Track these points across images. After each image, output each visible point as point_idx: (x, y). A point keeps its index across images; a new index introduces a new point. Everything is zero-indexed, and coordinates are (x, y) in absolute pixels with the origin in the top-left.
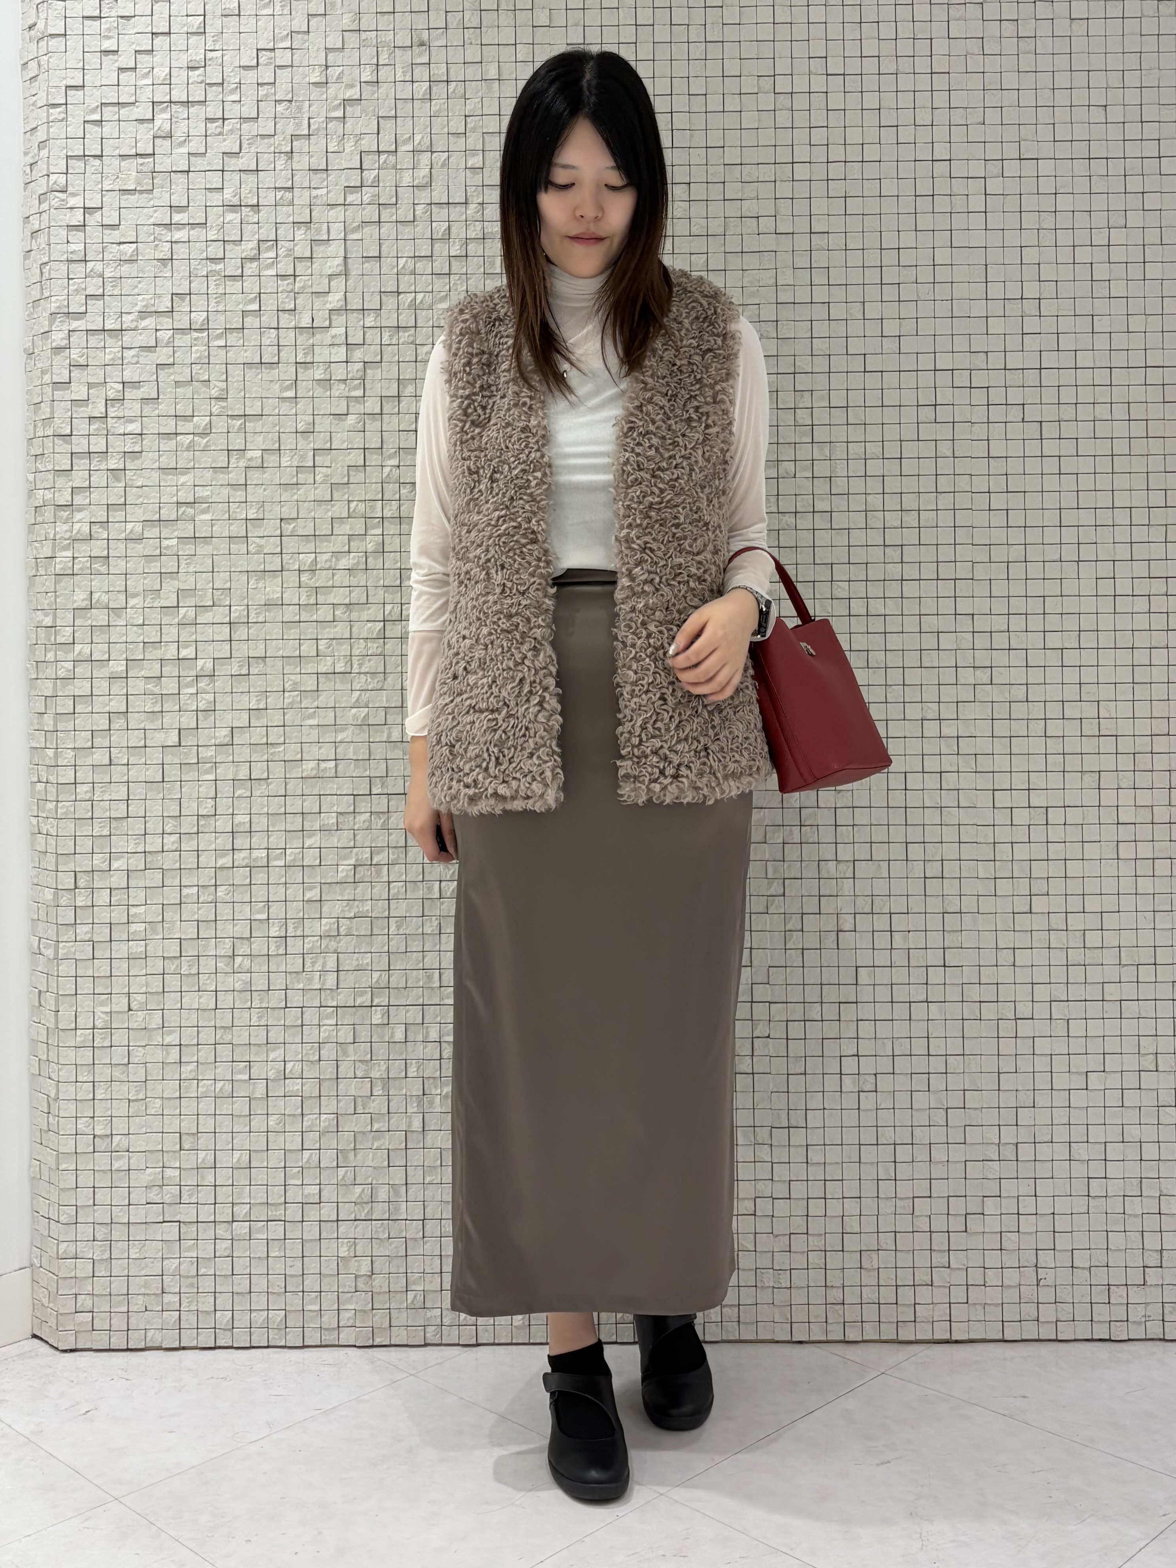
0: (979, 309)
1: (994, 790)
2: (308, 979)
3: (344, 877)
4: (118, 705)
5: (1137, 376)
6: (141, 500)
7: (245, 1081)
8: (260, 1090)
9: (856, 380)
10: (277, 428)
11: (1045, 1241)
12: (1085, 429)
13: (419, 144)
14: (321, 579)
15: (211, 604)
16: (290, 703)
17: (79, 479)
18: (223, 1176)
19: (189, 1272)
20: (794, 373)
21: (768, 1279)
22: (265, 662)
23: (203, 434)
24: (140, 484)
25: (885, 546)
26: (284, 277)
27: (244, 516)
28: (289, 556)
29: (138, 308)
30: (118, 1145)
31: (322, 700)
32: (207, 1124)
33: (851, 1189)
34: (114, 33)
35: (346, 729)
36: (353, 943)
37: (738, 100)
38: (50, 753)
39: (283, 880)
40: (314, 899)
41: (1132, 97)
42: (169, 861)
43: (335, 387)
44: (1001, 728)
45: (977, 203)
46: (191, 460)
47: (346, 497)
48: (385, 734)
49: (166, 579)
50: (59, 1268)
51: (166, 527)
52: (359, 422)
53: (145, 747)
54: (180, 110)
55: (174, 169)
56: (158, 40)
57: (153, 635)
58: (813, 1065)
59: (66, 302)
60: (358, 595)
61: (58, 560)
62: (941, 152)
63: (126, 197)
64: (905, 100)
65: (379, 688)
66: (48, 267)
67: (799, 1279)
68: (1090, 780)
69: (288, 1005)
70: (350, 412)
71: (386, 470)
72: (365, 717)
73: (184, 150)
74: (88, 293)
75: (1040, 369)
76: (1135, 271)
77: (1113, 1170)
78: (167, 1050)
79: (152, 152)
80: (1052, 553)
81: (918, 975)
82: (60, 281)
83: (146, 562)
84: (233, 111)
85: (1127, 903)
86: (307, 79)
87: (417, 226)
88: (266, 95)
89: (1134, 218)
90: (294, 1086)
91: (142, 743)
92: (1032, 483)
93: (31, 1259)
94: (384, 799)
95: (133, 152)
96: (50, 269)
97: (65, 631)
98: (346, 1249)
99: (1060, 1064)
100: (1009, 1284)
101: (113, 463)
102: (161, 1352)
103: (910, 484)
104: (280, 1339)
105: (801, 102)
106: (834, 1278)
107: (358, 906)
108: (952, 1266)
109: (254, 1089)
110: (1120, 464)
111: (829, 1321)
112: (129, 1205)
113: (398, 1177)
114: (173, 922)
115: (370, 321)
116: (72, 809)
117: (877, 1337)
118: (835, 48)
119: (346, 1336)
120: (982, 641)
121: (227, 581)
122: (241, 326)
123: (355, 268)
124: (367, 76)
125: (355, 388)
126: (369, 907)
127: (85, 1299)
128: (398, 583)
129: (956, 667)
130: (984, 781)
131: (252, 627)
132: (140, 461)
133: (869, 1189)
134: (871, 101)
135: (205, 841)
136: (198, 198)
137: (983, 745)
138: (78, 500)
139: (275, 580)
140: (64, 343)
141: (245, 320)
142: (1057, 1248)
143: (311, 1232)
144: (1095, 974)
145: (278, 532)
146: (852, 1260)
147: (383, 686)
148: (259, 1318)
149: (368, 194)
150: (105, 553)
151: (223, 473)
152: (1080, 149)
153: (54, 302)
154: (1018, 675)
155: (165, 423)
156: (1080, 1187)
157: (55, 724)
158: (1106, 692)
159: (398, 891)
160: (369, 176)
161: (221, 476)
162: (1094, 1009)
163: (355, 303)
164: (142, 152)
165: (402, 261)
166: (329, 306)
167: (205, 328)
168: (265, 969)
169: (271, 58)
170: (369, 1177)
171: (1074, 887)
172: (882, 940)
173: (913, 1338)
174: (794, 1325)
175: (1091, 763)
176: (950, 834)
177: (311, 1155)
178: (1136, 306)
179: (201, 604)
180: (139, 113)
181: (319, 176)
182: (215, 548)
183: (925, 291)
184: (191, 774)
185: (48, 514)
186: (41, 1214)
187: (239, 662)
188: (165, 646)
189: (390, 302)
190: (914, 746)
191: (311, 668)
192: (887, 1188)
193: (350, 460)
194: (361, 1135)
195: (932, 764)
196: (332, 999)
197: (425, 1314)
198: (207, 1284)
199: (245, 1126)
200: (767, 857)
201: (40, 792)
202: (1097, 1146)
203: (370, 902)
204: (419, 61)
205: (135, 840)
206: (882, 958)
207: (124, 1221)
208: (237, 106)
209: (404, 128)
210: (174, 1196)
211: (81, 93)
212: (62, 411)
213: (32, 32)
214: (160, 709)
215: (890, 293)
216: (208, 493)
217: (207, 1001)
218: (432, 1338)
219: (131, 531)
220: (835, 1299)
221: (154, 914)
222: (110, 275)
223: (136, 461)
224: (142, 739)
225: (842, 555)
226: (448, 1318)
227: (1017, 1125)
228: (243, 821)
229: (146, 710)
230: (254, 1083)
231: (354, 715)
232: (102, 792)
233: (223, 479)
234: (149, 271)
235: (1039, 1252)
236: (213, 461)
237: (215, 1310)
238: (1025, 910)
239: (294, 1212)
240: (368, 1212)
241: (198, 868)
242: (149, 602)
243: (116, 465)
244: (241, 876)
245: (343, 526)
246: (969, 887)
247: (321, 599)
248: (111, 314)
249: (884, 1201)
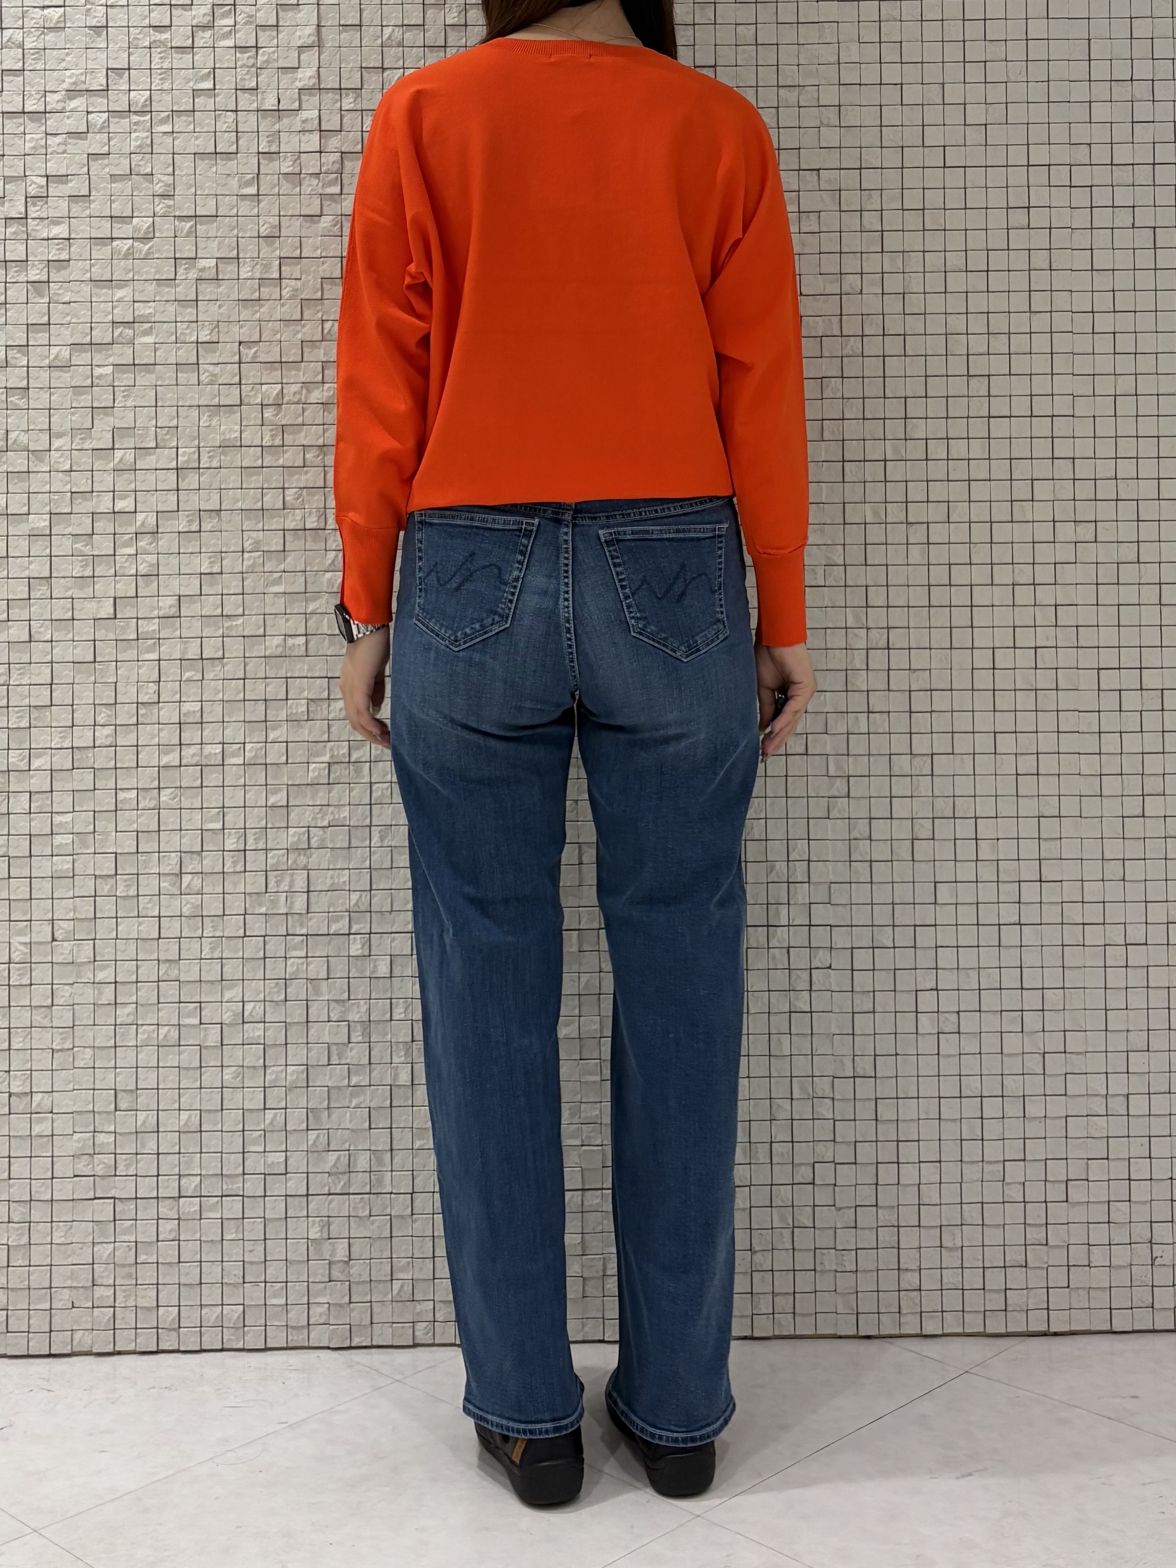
0: (1080, 92)
1: (1099, 669)
2: (272, 902)
3: (315, 778)
4: (39, 568)
6: (69, 318)
7: (193, 1026)
8: (213, 1036)
9: (934, 178)
10: (235, 232)
11: (1161, 1211)
14: (288, 415)
15: (153, 445)
16: (250, 567)
18: (168, 1142)
19: (126, 1259)
20: (860, 169)
21: (829, 1261)
22: (219, 516)
23: (145, 239)
24: (67, 299)
25: (968, 376)
26: (244, 48)
27: (194, 339)
28: (249, 388)
29: (65, 86)
30: (39, 1105)
31: (290, 562)
32: (148, 1079)
33: (929, 1151)
35: (319, 598)
36: (327, 858)
39: (242, 781)
40: (279, 804)
42: (103, 758)
43: (306, 183)
44: (1108, 595)
46: (130, 271)
47: (320, 315)
49: (99, 414)
51: (99, 351)
52: (335, 225)
53: (73, 619)
57: (83, 483)
58: (884, 1001)
67: (866, 1260)
69: (247, 934)
70: (325, 212)
74: (4, 67)
75: (1154, 164)
78: (99, 990)
80: (1168, 385)
81: (1009, 891)
83: (74, 394)
90: (255, 1032)
91: (69, 615)
92: (1144, 301)
98: (318, 1229)
100: (1117, 1263)
101: (34, 274)
102: (91, 1359)
103: (998, 302)
104: (238, 1340)
106: (909, 1260)
107: (332, 813)
108: (1050, 1243)
109: (206, 1035)
111: (904, 1311)
112: (53, 1178)
113: (381, 1142)
114: (105, 833)
115: (348, 102)
117: (959, 1330)
119: (319, 1336)
120: (1084, 490)
121: (174, 418)
122: (191, 109)
123: (330, 37)
125: (331, 183)
126: (346, 814)
129: (1054, 521)
130: (1088, 659)
131: (203, 474)
132: (67, 272)
133: (950, 1151)
135: (147, 734)
137: (1086, 615)
139: (233, 417)
141: (196, 100)
142: (1175, 1219)
143: (275, 1208)
145: (236, 358)
146: (930, 1238)
148: (212, 1315)
150: (24, 384)
151: (168, 286)
154: (1127, 532)
155: (98, 225)
159: (382, 794)
161: (167, 290)
165: (387, 31)
166: (299, 84)
167: (147, 110)
168: (219, 889)
170: (346, 1142)
172: (966, 850)
173: (1003, 1330)
174: (860, 1316)
176: (1047, 721)
177: (275, 1115)
179: (142, 446)
182: (158, 379)
183: (1015, 70)
184: (130, 651)
187: (188, 516)
188: (98, 496)
189: (373, 81)
190: (1003, 616)
191: (276, 523)
192: (972, 1150)
193: (324, 271)
194: (336, 1091)
195: (1025, 638)
196: (302, 925)
197: (414, 1308)
198: (147, 1274)
199: (196, 1081)
200: (829, 750)
203: (347, 808)
205: (60, 733)
206: (966, 872)
207: (46, 1198)
210: (109, 1167)
214: (91, 574)
215: (974, 73)
216: (151, 310)
217: (149, 928)
218: (423, 1337)
219: (56, 358)
220: (910, 1284)
221: (83, 823)
222: (31, 46)
223: (63, 272)
224: (69, 610)
225: (915, 387)
226: (442, 1313)
227: (1128, 1073)
228: (192, 709)
229: (74, 575)
230: (206, 1029)
231: (329, 580)
232: (19, 674)
233: (168, 293)
234: (79, 41)
235: (1154, 1224)
236: (157, 272)
237: (158, 1306)
238: (1136, 814)
239: (254, 1186)
240: (345, 1184)
241: (137, 767)
242: (78, 443)
243: (38, 276)
244: (190, 777)
245: (316, 351)
246: (1069, 785)
247: (288, 439)
248: (33, 93)
249: (969, 1166)
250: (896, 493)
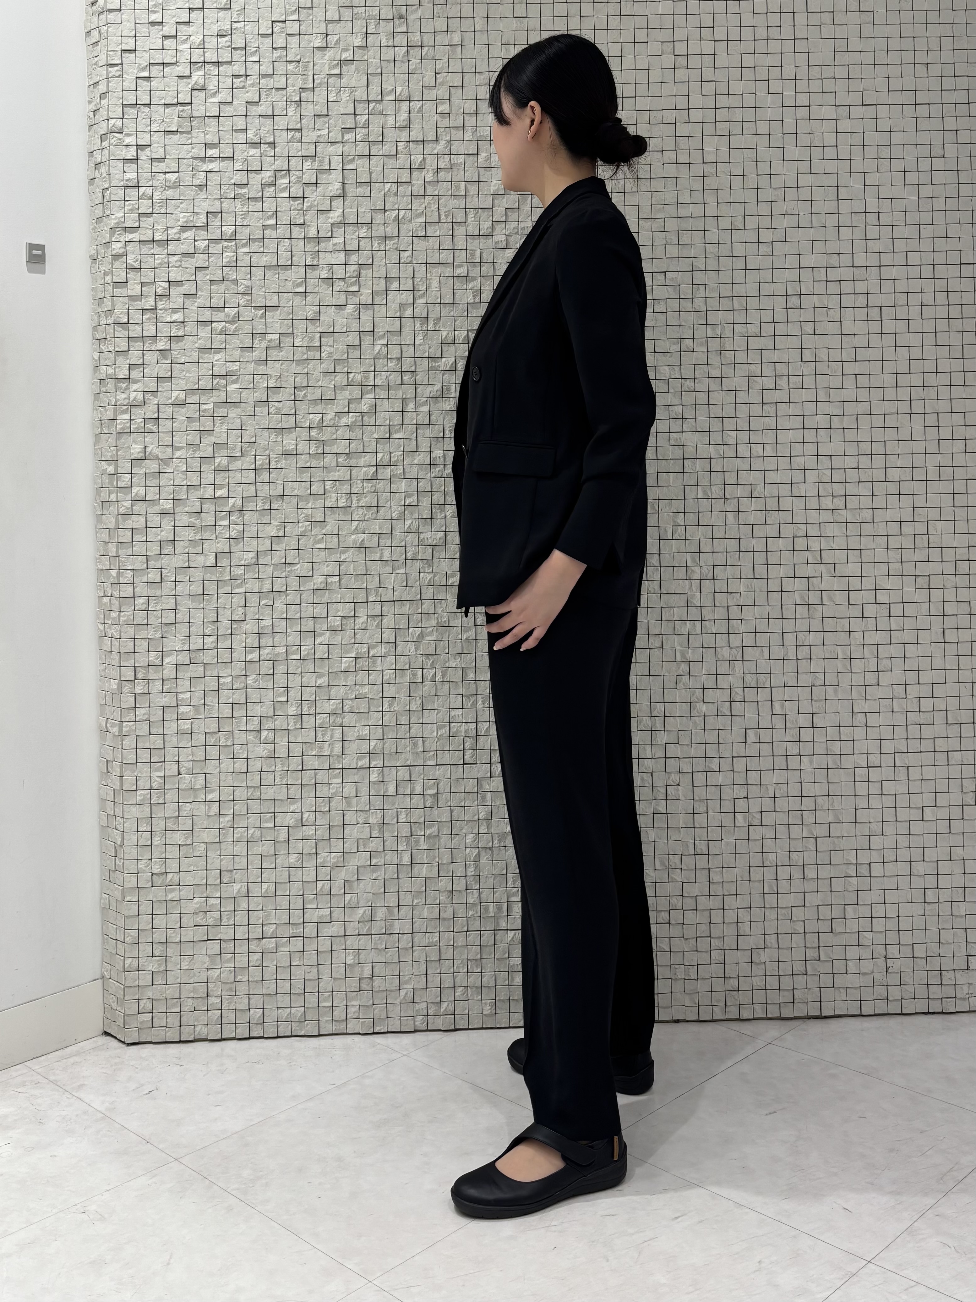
0: (833, 220)
1: (848, 591)
2: (320, 748)
3: (346, 667)
4: (167, 534)
5: (954, 271)
6: (184, 373)
7: (271, 828)
8: (283, 836)
9: (739, 276)
10: (291, 316)
11: (892, 937)
12: (914, 312)
13: (400, 94)
14: (326, 434)
15: (240, 455)
16: (303, 532)
17: (135, 356)
18: (255, 903)
19: (228, 979)
20: (692, 271)
21: (680, 973)
22: (283, 499)
23: (233, 322)
24: (183, 361)
25: (763, 403)
26: (296, 198)
27: (265, 385)
28: (301, 416)
29: (180, 223)
30: (171, 880)
31: (329, 528)
32: (242, 862)
33: (743, 901)
34: (159, 8)
35: (348, 551)
36: (354, 719)
37: (647, 60)
38: (114, 573)
39: (299, 670)
40: (324, 685)
41: (947, 56)
42: (209, 656)
43: (336, 284)
44: (854, 543)
45: (830, 139)
46: (223, 342)
47: (346, 369)
48: (378, 555)
49: (204, 435)
50: (125, 979)
51: (204, 395)
52: (356, 311)
53: (189, 567)
54: (211, 69)
55: (207, 115)
56: (194, 15)
57: (195, 480)
58: (714, 805)
59: (123, 220)
60: (356, 446)
61: (118, 421)
62: (803, 99)
63: (170, 136)
64: (774, 60)
65: (373, 518)
66: (108, 192)
67: (704, 972)
68: (923, 581)
69: (304, 769)
70: (348, 303)
71: (377, 348)
72: (362, 541)
73: (215, 100)
74: (140, 212)
75: (880, 266)
76: (951, 190)
77: (944, 882)
79: (190, 101)
80: (890, 407)
81: (793, 734)
82: (117, 203)
83: (188, 422)
84: (254, 69)
85: (952, 676)
86: (312, 44)
87: (399, 158)
88: (280, 57)
89: (951, 150)
90: (310, 831)
91: (186, 565)
92: (875, 354)
93: (102, 972)
94: (378, 606)
95: (175, 101)
96: (110, 194)
97: (124, 477)
98: (352, 957)
99: (902, 801)
100: (864, 971)
101: (161, 345)
102: (207, 1042)
103: (781, 356)
104: (301, 1029)
105: (694, 62)
106: (731, 971)
107: (358, 690)
108: (822, 959)
109: (278, 834)
110: (942, 339)
111: (728, 1004)
112: (180, 927)
113: (392, 900)
115: (363, 232)
116: (132, 618)
117: (765, 1016)
118: (720, 19)
119: (353, 1026)
120: (838, 476)
121: (253, 437)
122: (262, 237)
123: (351, 190)
124: (358, 41)
125: (352, 284)
126: (367, 690)
127: (145, 1004)
128: (387, 436)
129: (819, 496)
130: (842, 584)
131: (272, 472)
132: (183, 343)
133: (757, 901)
134: (748, 60)
135: (238, 641)
136: (227, 137)
137: (840, 556)
138: (134, 374)
139: (291, 435)
140: (122, 251)
141: (265, 232)
142: (901, 943)
143: (325, 945)
144: (928, 732)
145: (293, 397)
146: (744, 957)
147: (376, 517)
148: (285, 1013)
149: (360, 134)
150: (156, 415)
151: (248, 352)
152: (908, 97)
153: (114, 219)
154: (866, 502)
155: (202, 313)
156: (918, 895)
157: (117, 551)
158: (933, 514)
159: (390, 678)
160: (362, 119)
161: (247, 354)
162: (927, 758)
163: (351, 219)
164: (182, 102)
165: (387, 186)
166: (331, 221)
167: (233, 238)
168: (286, 740)
169: (283, 28)
170: (369, 901)
171: (911, 664)
172: (765, 708)
173: (791, 1016)
174: (700, 1008)
175: (922, 569)
176: (816, 624)
177: (323, 885)
178: (952, 217)
179: (232, 455)
180: (179, 71)
181: (322, 119)
182: (243, 411)
183: (791, 207)
184: (226, 588)
185: (111, 385)
186: (110, 936)
187: (262, 500)
188: (204, 487)
189: (379, 218)
190: (786, 557)
191: (319, 503)
192: (771, 900)
193: (349, 340)
194: (363, 869)
195: (801, 571)
196: (339, 762)
197: (415, 1007)
198: (242, 988)
199: (272, 863)
200: (676, 645)
201: (105, 604)
202: (931, 864)
203: (367, 686)
204: (399, 30)
205: (182, 641)
206: (765, 722)
207: (176, 941)
208: (256, 66)
209: (388, 82)
210: (216, 920)
211: (133, 55)
212: (120, 305)
213: (94, 8)
214: (200, 538)
215: (765, 209)
216: (237, 367)
217: (240, 766)
218: (420, 1025)
219: (176, 399)
220: (732, 987)
221: (197, 698)
222: (157, 198)
223: (180, 344)
224: (186, 562)
225: (730, 411)
226: (432, 1009)
227: (870, 849)
228: (266, 624)
229: (189, 539)
230: (278, 830)
231: (354, 540)
232: (155, 603)
233: (248, 356)
234: (188, 194)
235: (887, 946)
236: (241, 343)
237: (249, 1009)
238: (874, 683)
239: (310, 930)
240: (369, 928)
241: (232, 662)
242: (191, 454)
243: (164, 346)
244: (266, 668)
245: (344, 392)
246: (830, 666)
247: (327, 449)
248: (159, 228)
249: (769, 910)
250: (717, 479)
